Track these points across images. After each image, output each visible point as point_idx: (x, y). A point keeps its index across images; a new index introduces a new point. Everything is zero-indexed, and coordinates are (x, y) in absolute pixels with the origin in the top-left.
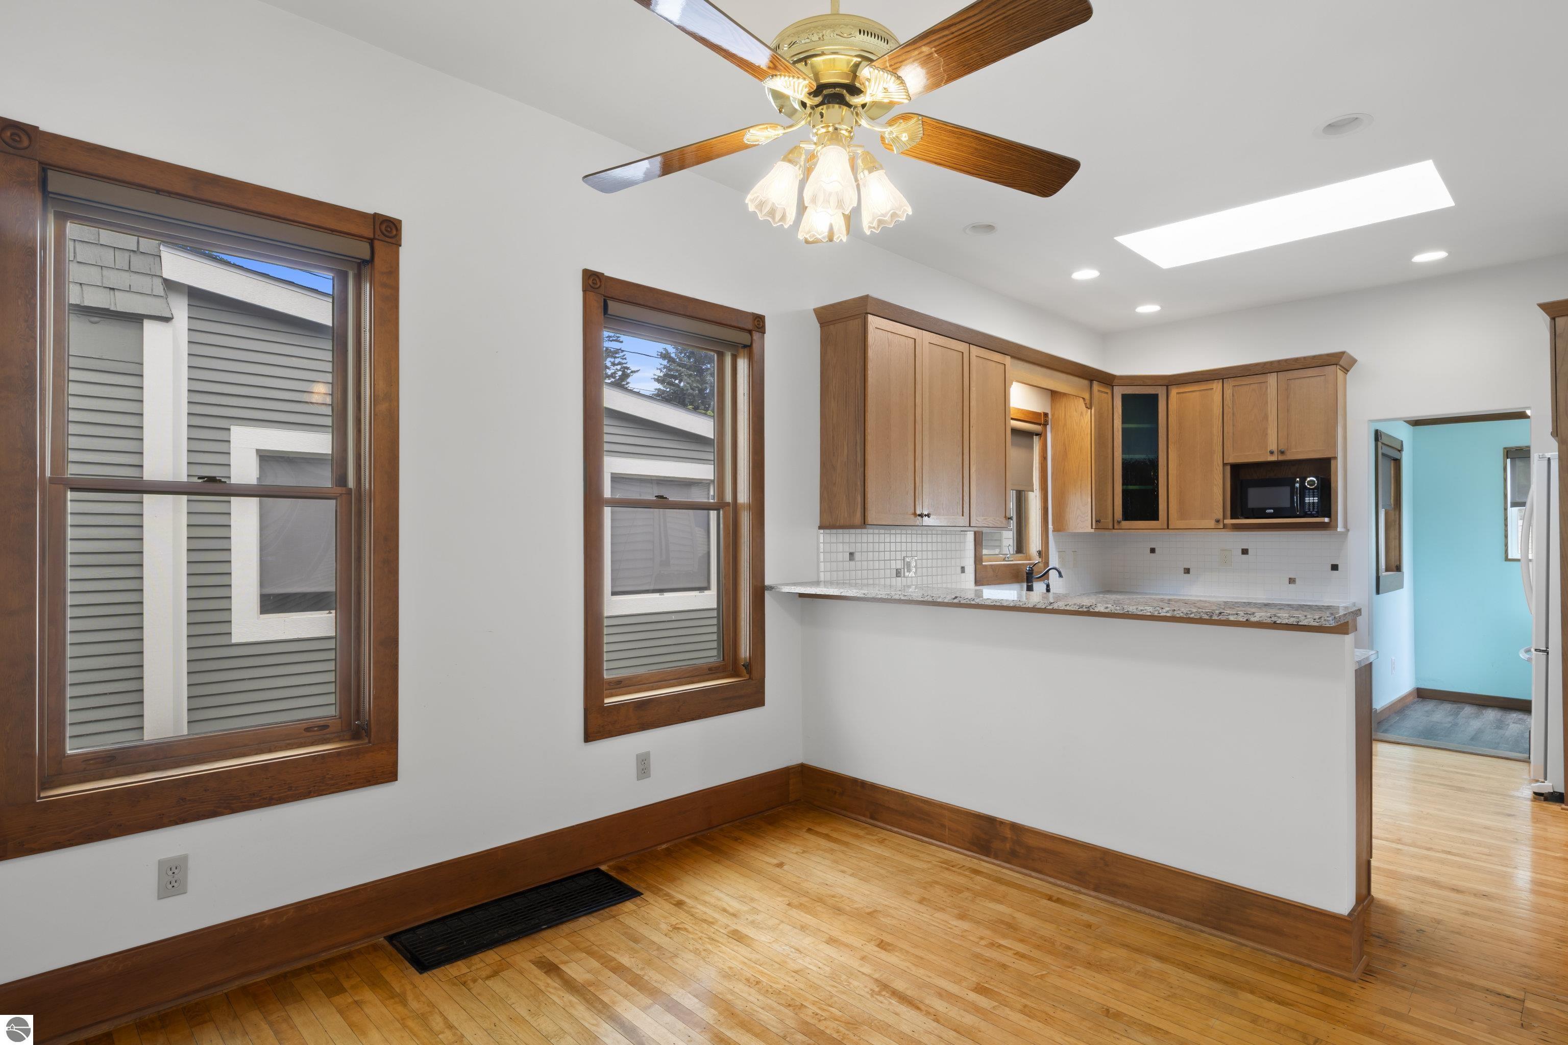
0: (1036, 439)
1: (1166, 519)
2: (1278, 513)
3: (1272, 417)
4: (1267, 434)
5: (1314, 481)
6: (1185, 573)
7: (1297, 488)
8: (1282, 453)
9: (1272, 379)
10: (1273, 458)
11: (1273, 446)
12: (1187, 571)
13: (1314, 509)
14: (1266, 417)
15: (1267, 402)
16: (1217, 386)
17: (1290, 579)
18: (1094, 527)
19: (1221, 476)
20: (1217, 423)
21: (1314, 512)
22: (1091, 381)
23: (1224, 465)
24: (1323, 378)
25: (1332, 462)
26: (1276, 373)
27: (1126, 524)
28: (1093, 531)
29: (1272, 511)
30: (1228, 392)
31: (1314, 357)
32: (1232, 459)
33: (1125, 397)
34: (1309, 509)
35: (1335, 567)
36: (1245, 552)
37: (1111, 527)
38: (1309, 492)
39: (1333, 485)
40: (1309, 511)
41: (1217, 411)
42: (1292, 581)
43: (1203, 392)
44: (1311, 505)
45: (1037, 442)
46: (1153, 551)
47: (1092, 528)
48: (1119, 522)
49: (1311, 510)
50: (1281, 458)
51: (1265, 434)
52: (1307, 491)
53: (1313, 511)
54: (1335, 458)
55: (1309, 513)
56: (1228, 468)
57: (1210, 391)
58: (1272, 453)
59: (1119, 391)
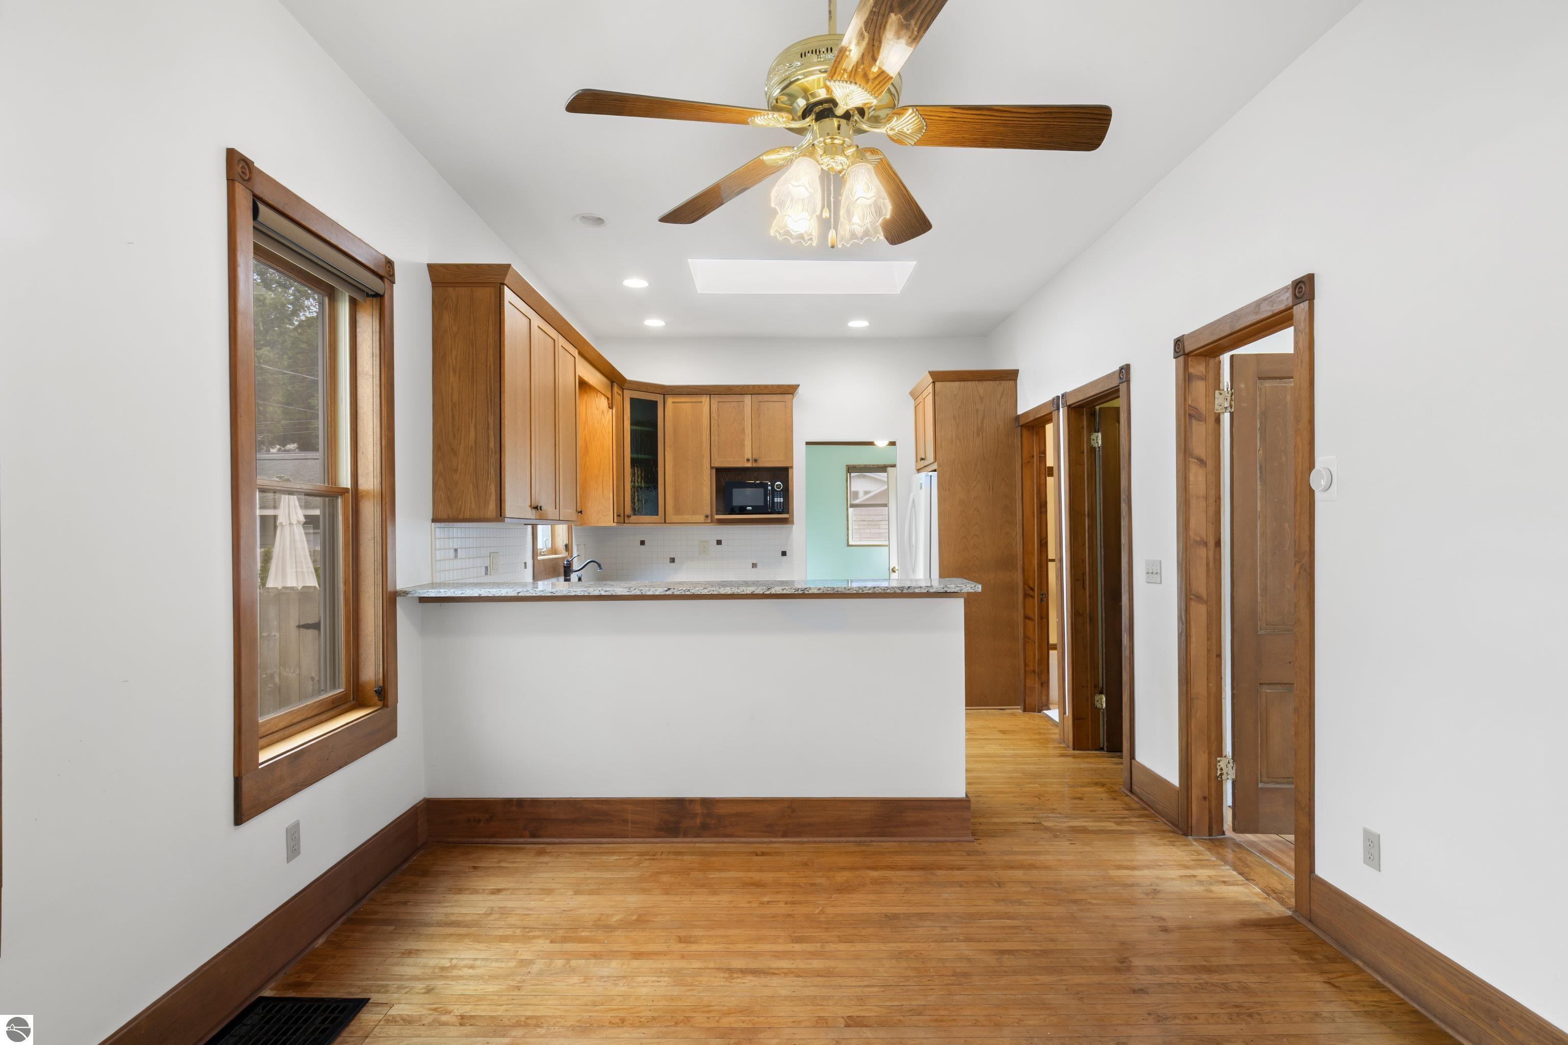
1: (662, 514)
2: (756, 510)
3: (748, 431)
4: (744, 445)
5: (780, 485)
6: (670, 562)
7: (769, 490)
8: (756, 461)
9: (748, 399)
10: (749, 465)
11: (748, 455)
12: (673, 560)
13: (780, 507)
14: (743, 431)
15: (744, 418)
16: (705, 399)
17: (753, 564)
18: (615, 521)
19: (709, 478)
20: (706, 433)
21: (781, 510)
22: (612, 382)
23: (712, 468)
24: (783, 403)
25: (790, 470)
26: (750, 395)
27: (632, 518)
28: (615, 524)
29: (750, 508)
30: (714, 406)
31: (778, 386)
32: (717, 465)
33: (633, 401)
34: (777, 507)
35: (784, 554)
36: (719, 542)
37: (623, 521)
38: (777, 494)
39: (790, 489)
41: (706, 422)
43: (694, 404)
44: (778, 504)
46: (643, 543)
47: (614, 522)
48: (628, 517)
50: (755, 465)
51: (742, 445)
52: (776, 493)
54: (792, 467)
55: (777, 510)
56: (714, 470)
57: (699, 404)
58: (748, 460)
59: (628, 394)
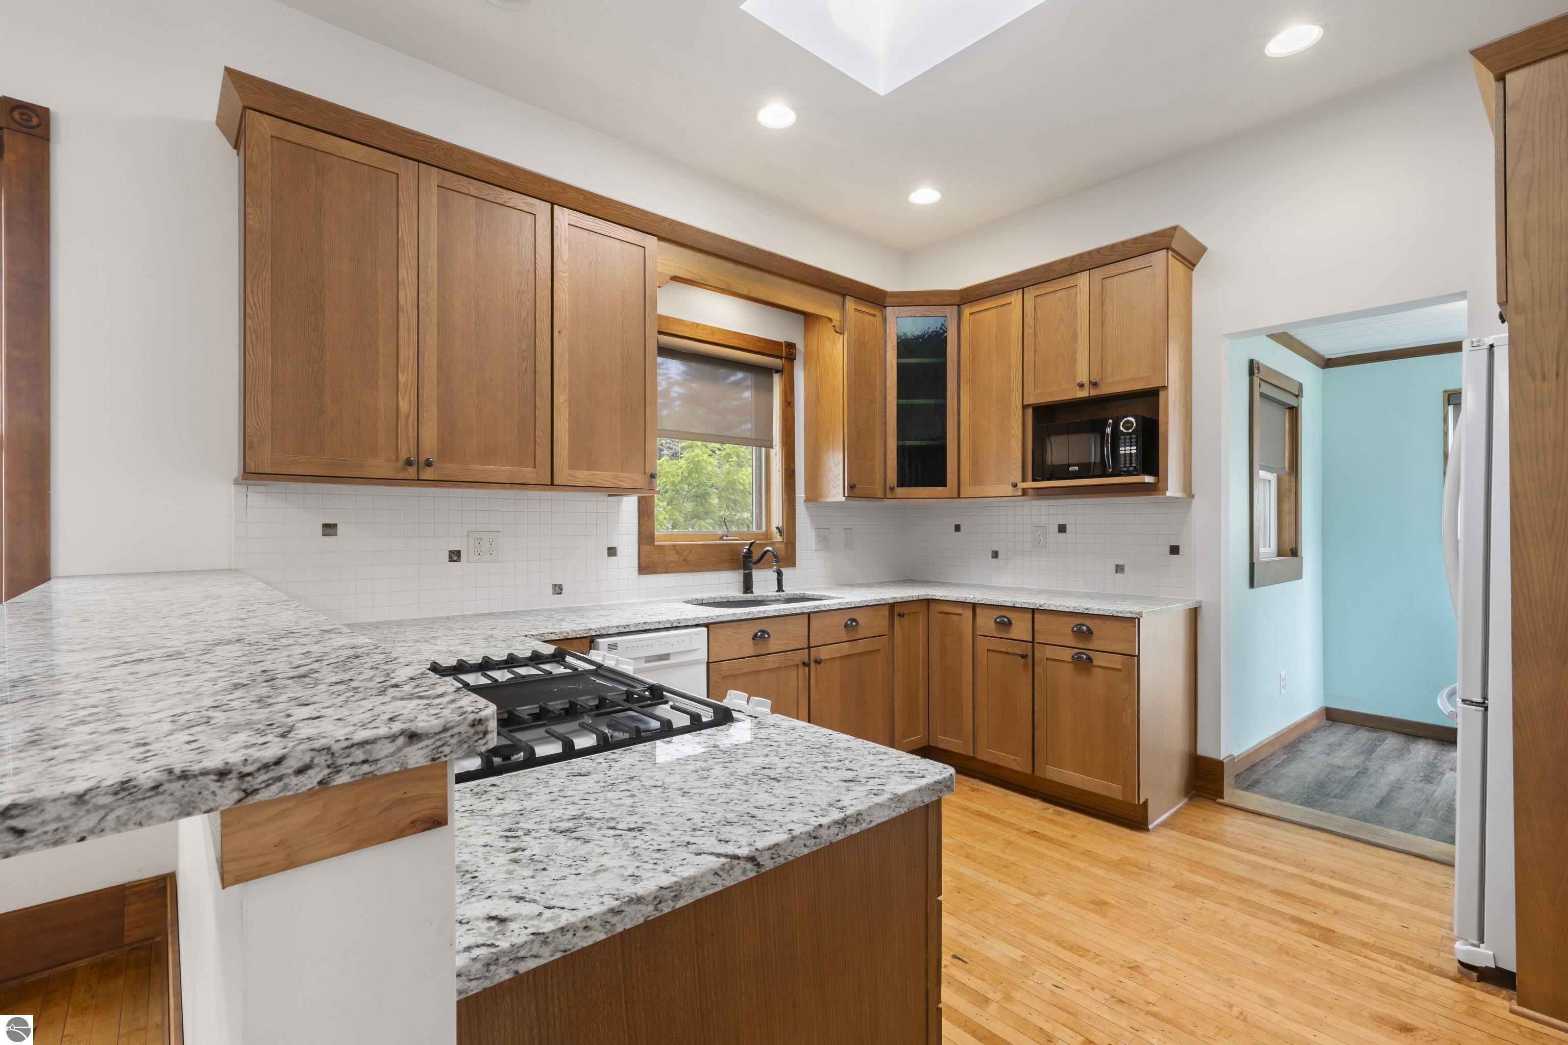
0: (776, 378)
1: (956, 484)
2: (1086, 471)
3: (1083, 336)
4: (1076, 360)
5: (1132, 424)
6: (993, 557)
7: (1108, 434)
8: (1095, 385)
9: (1083, 280)
10: (1083, 394)
11: (1083, 377)
12: (995, 555)
13: (1131, 463)
14: (1075, 336)
15: (1076, 315)
16: (1015, 298)
17: (1117, 566)
19: (1020, 423)
20: (1016, 350)
21: (1131, 469)
22: (841, 296)
23: (1025, 407)
24: (1148, 270)
25: (1162, 394)
26: (1088, 272)
27: (901, 491)
28: (844, 499)
29: (1077, 468)
30: (1029, 305)
31: (1135, 240)
32: (1032, 400)
34: (1125, 464)
35: (1175, 550)
36: (1062, 529)
37: (880, 494)
38: (1125, 439)
39: (1161, 428)
40: (1125, 467)
41: (1016, 332)
42: (1119, 569)
43: (1000, 309)
44: (1128, 458)
45: (778, 382)
46: (957, 528)
47: (844, 496)
48: (892, 489)
49: (1128, 465)
50: (1094, 392)
51: (1073, 361)
52: (1122, 437)
53: (1131, 466)
54: (1165, 388)
55: (1126, 469)
56: (1030, 412)
57: (1007, 308)
58: (1081, 386)
59: (893, 314)
